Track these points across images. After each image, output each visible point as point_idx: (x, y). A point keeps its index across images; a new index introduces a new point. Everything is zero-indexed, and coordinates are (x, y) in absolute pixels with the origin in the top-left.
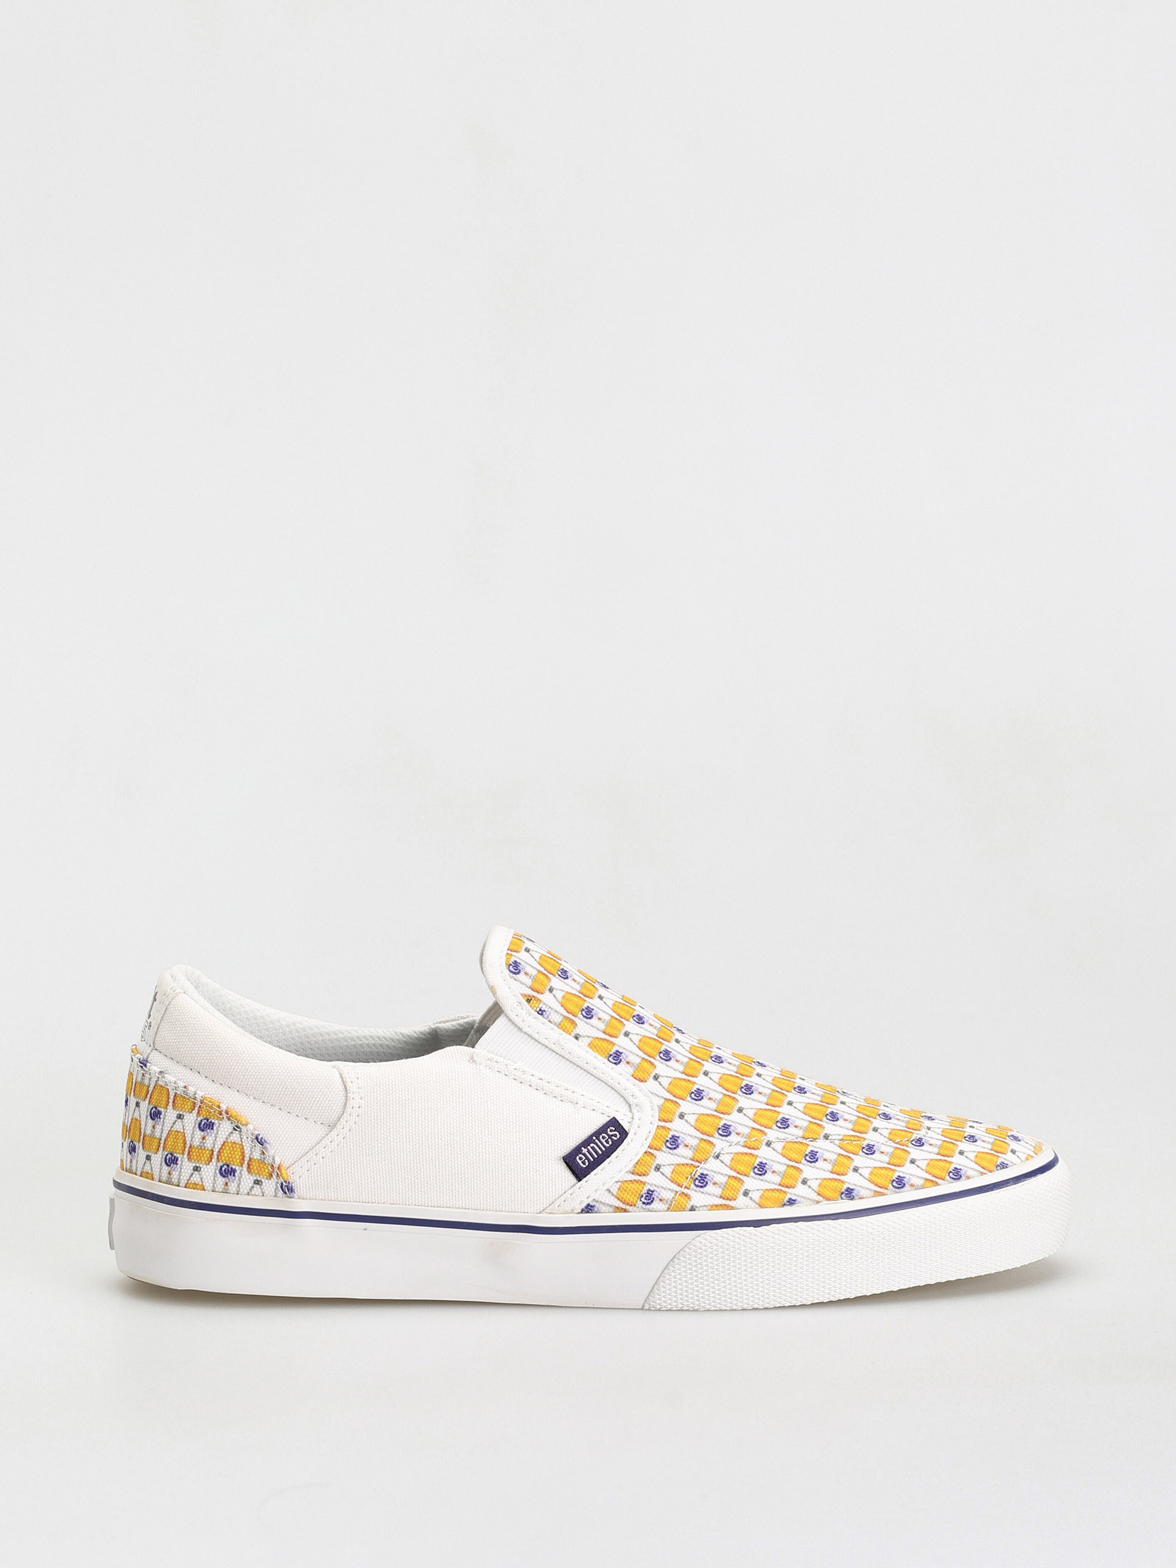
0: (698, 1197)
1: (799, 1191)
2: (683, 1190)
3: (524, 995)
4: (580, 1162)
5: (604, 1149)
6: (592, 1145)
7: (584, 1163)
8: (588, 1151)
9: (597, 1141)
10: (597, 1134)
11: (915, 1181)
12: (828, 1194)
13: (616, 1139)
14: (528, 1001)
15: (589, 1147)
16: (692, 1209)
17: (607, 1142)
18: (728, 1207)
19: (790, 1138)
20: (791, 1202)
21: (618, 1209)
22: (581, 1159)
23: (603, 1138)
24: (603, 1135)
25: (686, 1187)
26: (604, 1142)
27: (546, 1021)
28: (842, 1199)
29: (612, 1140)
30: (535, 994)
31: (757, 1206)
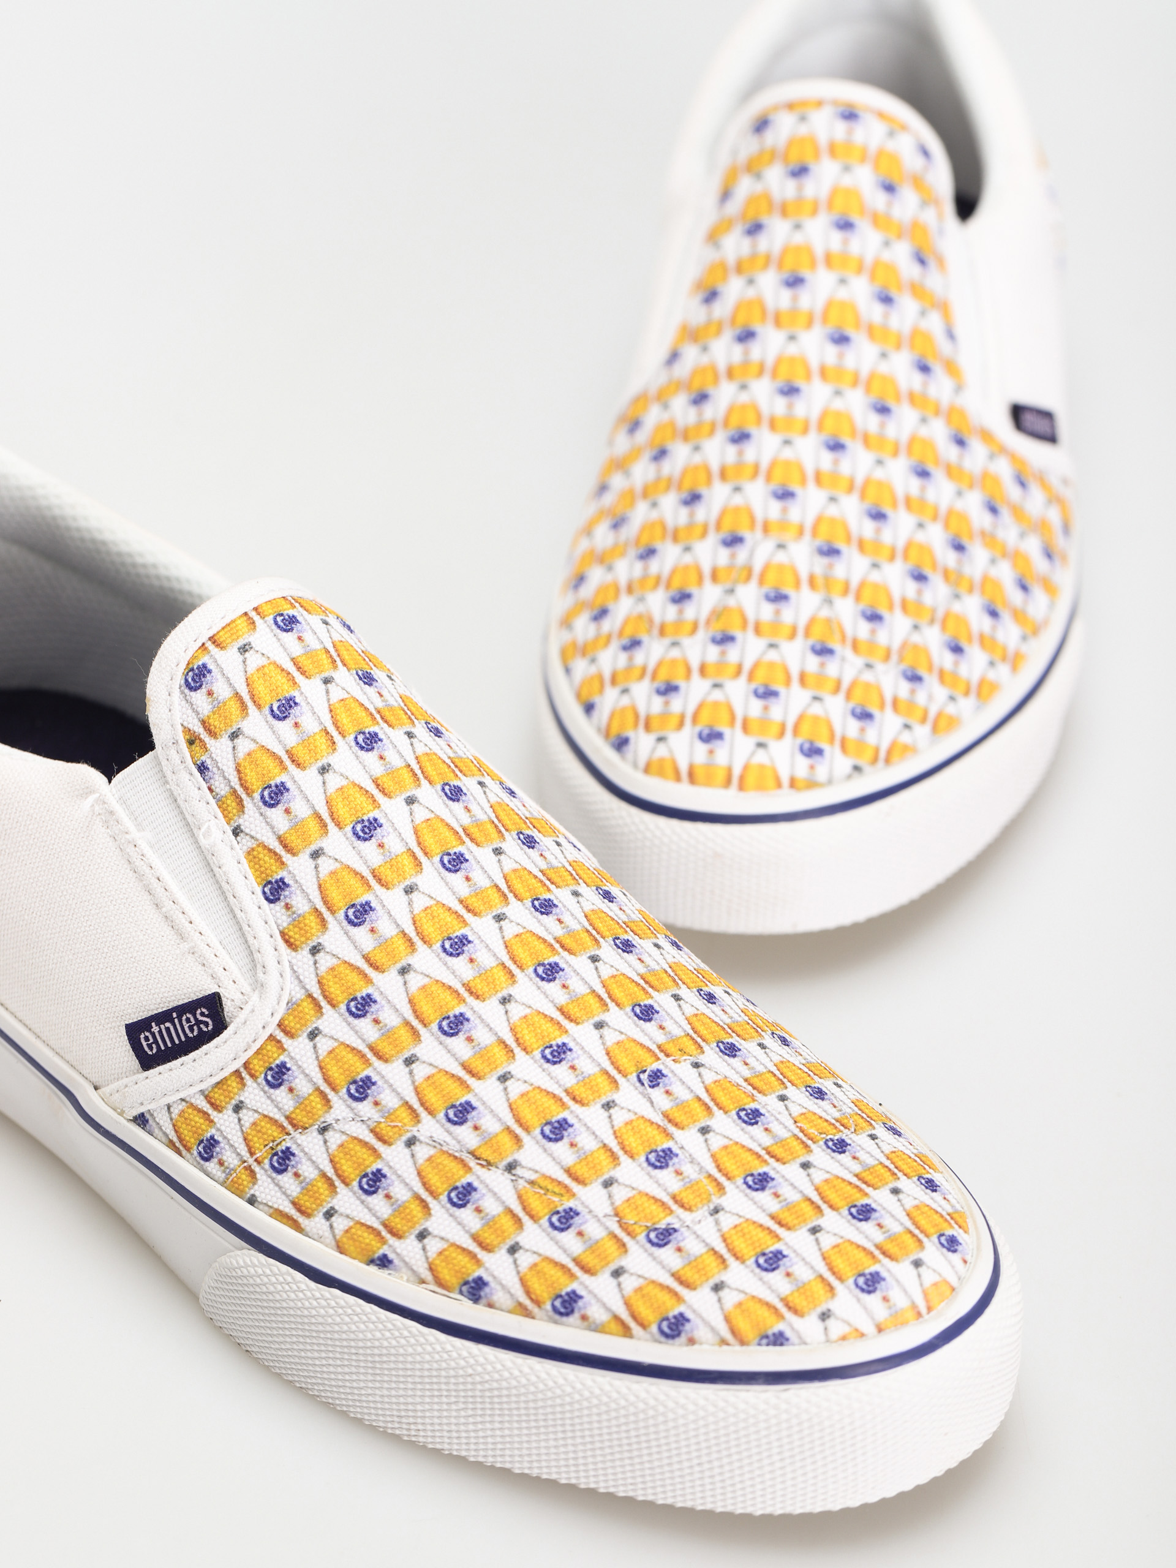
0: (266, 1187)
1: (407, 1249)
2: (251, 1161)
3: (187, 730)
4: (144, 1044)
5: (183, 1039)
6: (168, 1024)
7: (150, 1047)
8: (160, 1032)
9: (176, 1021)
10: (182, 1010)
11: (597, 1314)
12: (446, 1275)
13: (205, 1029)
14: (191, 742)
15: (162, 1026)
16: (252, 1201)
17: (191, 1029)
18: (297, 1226)
19: (453, 1146)
20: (384, 1262)
21: (171, 1144)
22: (147, 1039)
23: (188, 1020)
24: (189, 1015)
25: (256, 1160)
26: (185, 1029)
27: (204, 786)
28: (461, 1293)
29: (200, 1029)
30: (204, 735)
31: (333, 1243)
